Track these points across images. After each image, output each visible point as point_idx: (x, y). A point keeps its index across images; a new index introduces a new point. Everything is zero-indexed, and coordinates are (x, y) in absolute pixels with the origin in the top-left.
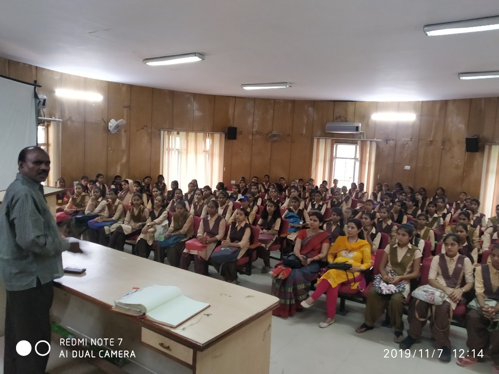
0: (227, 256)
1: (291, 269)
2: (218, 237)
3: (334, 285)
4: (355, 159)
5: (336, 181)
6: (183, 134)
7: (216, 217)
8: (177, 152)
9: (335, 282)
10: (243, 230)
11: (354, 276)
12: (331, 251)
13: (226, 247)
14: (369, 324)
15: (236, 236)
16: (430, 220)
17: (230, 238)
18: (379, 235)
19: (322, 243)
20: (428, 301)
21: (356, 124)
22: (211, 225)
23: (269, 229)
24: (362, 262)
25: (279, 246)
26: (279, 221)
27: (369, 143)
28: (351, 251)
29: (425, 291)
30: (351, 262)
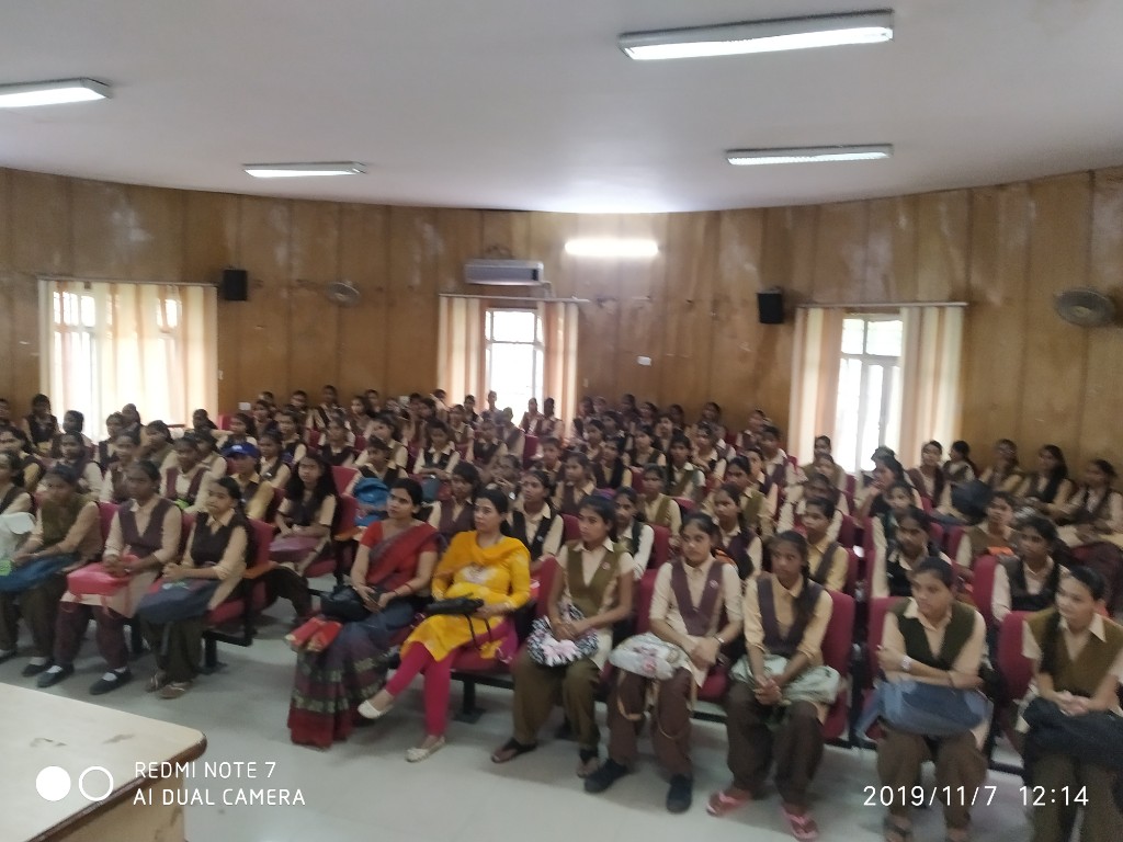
0: (177, 604)
1: (339, 625)
2: (160, 555)
3: (439, 654)
4: (536, 343)
5: (492, 396)
6: (101, 288)
7: (153, 503)
8: (86, 335)
9: (442, 645)
10: (225, 533)
11: (488, 628)
12: (443, 569)
13: (178, 580)
14: (521, 740)
15: (209, 551)
16: (678, 476)
17: (193, 555)
18: (559, 520)
19: (418, 552)
20: (642, 673)
21: (532, 265)
22: (142, 524)
23: (305, 523)
24: (510, 591)
25: (332, 563)
26: (330, 504)
27: (561, 307)
28: (481, 566)
29: (637, 650)
30: (481, 592)
